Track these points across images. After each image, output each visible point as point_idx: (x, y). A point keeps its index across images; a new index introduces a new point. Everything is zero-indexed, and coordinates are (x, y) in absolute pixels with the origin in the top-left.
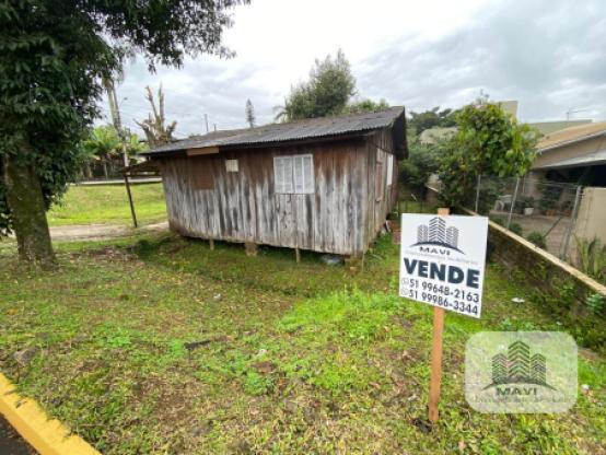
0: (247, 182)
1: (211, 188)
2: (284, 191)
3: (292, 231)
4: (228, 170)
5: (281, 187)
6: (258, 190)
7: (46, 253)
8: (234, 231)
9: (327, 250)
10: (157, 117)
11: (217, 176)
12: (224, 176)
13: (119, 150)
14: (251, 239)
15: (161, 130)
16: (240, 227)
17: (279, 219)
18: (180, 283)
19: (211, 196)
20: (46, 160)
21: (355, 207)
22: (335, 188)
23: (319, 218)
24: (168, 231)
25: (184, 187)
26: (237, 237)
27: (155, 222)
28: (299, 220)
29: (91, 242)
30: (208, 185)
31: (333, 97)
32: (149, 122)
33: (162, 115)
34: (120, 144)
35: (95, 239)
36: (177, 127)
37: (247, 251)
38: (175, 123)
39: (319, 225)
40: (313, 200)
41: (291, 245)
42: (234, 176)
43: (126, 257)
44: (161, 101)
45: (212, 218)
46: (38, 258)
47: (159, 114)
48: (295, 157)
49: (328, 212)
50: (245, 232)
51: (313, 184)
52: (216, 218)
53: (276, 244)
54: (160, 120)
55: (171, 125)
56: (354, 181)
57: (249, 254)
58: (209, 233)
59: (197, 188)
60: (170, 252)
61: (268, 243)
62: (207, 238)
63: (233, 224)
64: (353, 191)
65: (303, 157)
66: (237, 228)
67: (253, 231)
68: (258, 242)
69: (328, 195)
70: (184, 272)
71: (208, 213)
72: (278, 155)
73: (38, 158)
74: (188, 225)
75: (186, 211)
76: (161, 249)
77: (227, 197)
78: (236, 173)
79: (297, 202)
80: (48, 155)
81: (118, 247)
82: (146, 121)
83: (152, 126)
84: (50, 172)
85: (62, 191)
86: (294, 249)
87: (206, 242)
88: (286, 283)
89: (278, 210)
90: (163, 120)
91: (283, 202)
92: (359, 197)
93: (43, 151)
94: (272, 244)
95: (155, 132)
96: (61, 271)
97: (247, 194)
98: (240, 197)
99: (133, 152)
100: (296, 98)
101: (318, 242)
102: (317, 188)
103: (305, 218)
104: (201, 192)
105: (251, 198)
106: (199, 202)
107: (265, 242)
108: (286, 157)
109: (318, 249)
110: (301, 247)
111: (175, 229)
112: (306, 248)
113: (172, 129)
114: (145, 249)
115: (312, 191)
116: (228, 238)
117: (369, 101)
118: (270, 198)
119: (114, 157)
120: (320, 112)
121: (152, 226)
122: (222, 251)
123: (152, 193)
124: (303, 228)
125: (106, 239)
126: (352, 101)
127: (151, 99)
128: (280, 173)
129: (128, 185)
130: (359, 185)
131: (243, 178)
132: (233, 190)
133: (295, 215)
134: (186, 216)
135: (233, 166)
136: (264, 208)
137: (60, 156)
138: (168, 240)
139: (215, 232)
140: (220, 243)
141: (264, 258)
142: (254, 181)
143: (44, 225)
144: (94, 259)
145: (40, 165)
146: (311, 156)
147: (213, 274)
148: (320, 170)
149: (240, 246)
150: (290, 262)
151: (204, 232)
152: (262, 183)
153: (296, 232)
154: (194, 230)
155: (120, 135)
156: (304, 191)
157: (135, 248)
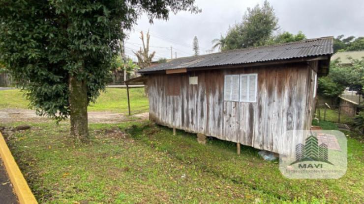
0: (203, 93)
1: (178, 94)
2: (231, 99)
3: (235, 130)
4: (190, 84)
5: (228, 96)
6: (211, 97)
7: (85, 131)
8: (190, 125)
9: (265, 149)
10: (145, 49)
11: (183, 87)
12: (188, 88)
13: (122, 68)
14: (202, 132)
15: (146, 56)
16: (194, 122)
17: (225, 120)
18: (157, 160)
19: (177, 100)
20: (92, 77)
21: (295, 117)
22: (276, 100)
23: (260, 123)
24: (148, 119)
25: (161, 93)
26: (192, 129)
27: (140, 112)
28: (242, 122)
29: (106, 124)
30: (176, 92)
31: (260, 32)
32: (140, 52)
33: (148, 48)
34: (123, 64)
35: (108, 122)
36: (155, 54)
37: (198, 139)
38: (154, 52)
39: (259, 128)
40: (255, 108)
41: (234, 140)
42: (194, 87)
43: (124, 135)
44: (148, 40)
45: (176, 114)
46: (80, 135)
47: (146, 47)
48: (242, 75)
49: (269, 118)
50: (198, 126)
51: (256, 95)
52: (179, 114)
53: (221, 138)
54: (146, 51)
55: (152, 53)
56: (294, 96)
57: (200, 142)
58: (174, 124)
59: (169, 94)
60: (149, 134)
61: (215, 136)
62: (172, 127)
63: (190, 120)
64: (294, 103)
65: (249, 75)
66: (192, 123)
67: (204, 126)
68: (207, 135)
69: (269, 105)
70: (159, 151)
71: (174, 111)
72: (228, 74)
73: (88, 76)
74: (160, 118)
75: (160, 108)
76: (144, 131)
77: (188, 101)
78: (196, 85)
79: (242, 108)
80: (93, 74)
81: (120, 129)
82: (139, 52)
83: (141, 54)
84: (93, 84)
85: (97, 95)
86: (236, 144)
87: (171, 129)
88: (232, 172)
89: (225, 113)
90: (148, 51)
91: (230, 108)
92: (299, 108)
93: (91, 72)
94: (218, 137)
95: (143, 57)
96: (91, 143)
97: (202, 100)
98: (197, 102)
99: (129, 69)
100: (232, 34)
101: (258, 142)
102: (259, 99)
103: (247, 121)
104: (171, 97)
105: (205, 102)
106: (169, 103)
107: (212, 135)
108: (234, 75)
109: (257, 146)
110: (243, 143)
111: (153, 119)
112: (247, 144)
113: (152, 56)
114: (135, 131)
115: (255, 101)
116: (185, 128)
117: (287, 33)
118: (219, 103)
119: (119, 72)
120: (249, 42)
121: (138, 115)
122: (181, 137)
123: (138, 94)
124: (245, 128)
125: (113, 122)
126: (275, 34)
127: (142, 39)
128: (229, 87)
129: (128, 88)
130: (299, 99)
131: (201, 89)
132: (192, 97)
133: (239, 117)
134: (160, 111)
135: (194, 81)
136: (214, 110)
137: (99, 75)
138: (148, 126)
139: (178, 124)
140: (180, 132)
141: (211, 147)
142: (208, 92)
143: (85, 114)
144: (107, 136)
145: (88, 80)
146: (256, 75)
147: (177, 155)
148: (263, 85)
149: (194, 135)
150: (232, 153)
151: (170, 123)
152: (214, 93)
153: (239, 131)
154: (164, 121)
155: (123, 59)
156: (248, 100)
157: (130, 129)
